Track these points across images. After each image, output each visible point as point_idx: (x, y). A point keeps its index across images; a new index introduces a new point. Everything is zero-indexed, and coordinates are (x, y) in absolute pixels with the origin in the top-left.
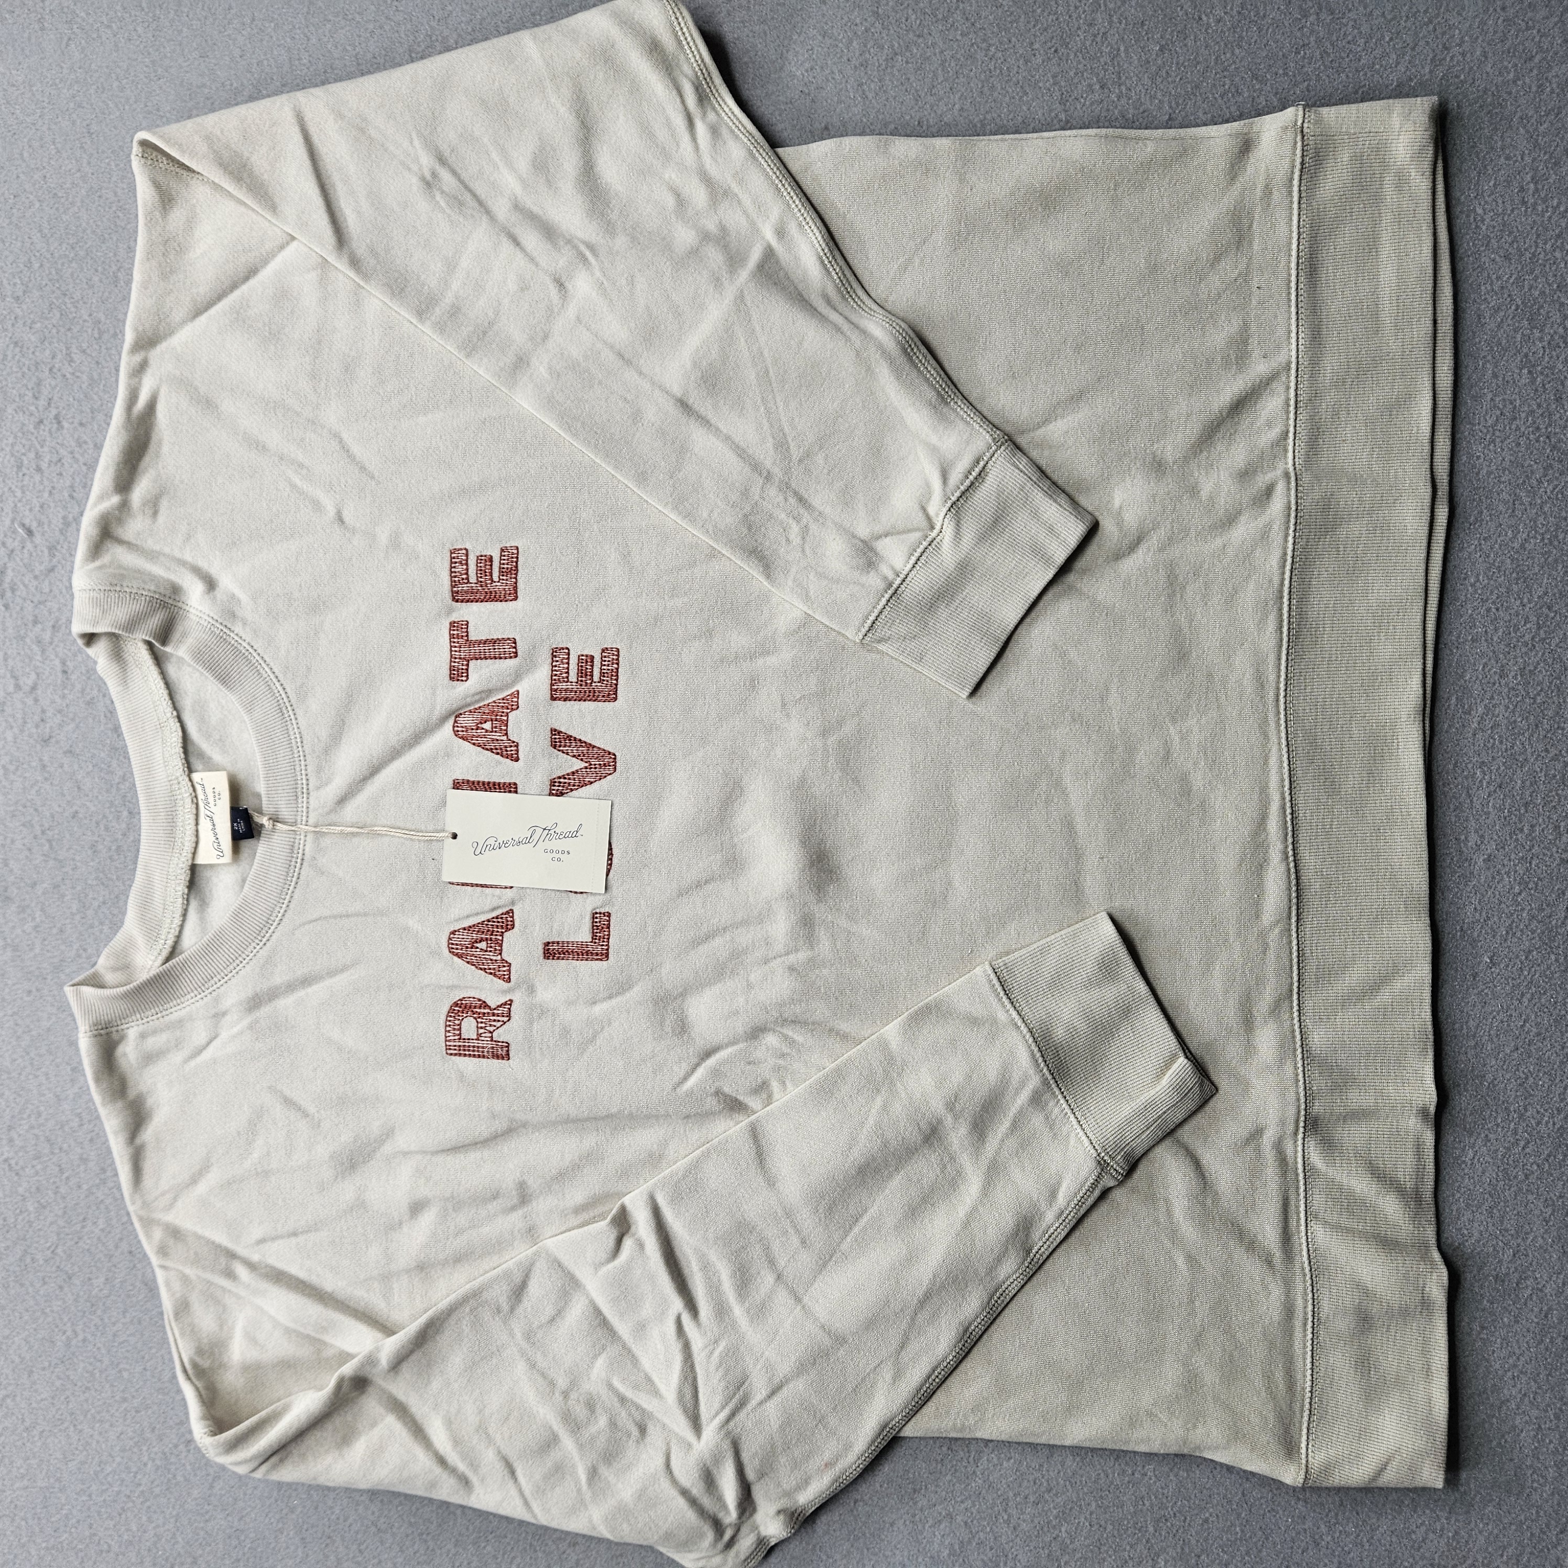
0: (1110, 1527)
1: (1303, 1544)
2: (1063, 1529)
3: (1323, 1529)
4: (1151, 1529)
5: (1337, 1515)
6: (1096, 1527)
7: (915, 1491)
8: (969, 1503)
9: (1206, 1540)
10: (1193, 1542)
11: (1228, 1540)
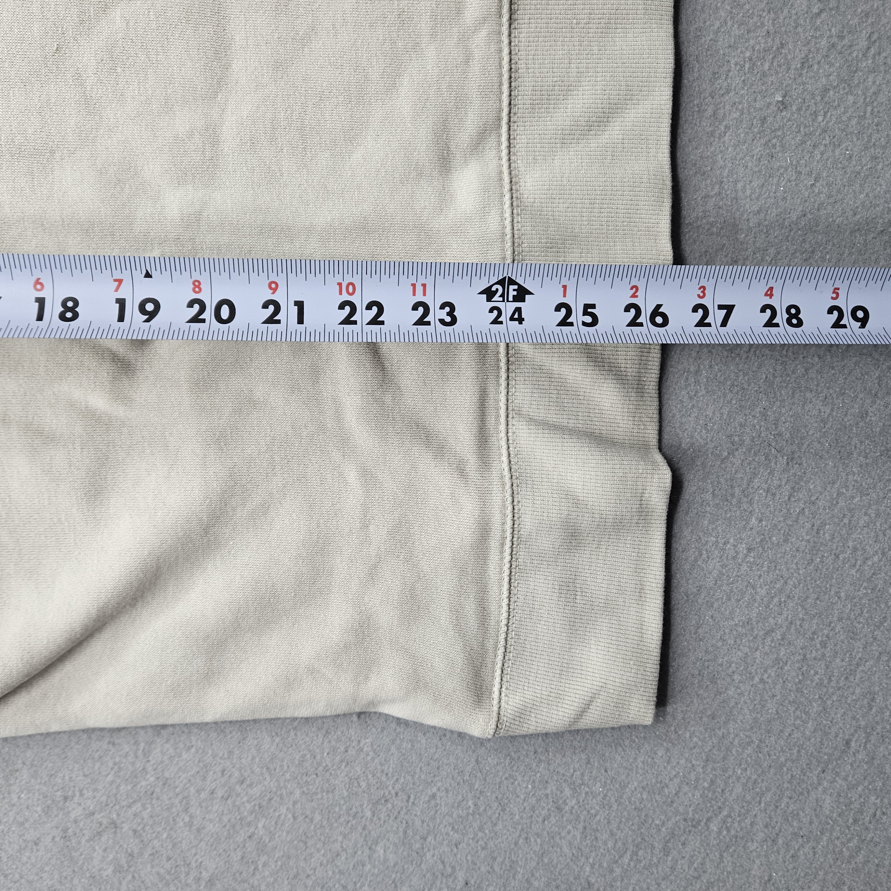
0: (317, 817)
1: (545, 812)
2: (260, 825)
3: (567, 792)
4: (368, 814)
5: (582, 775)
6: (301, 818)
7: (66, 798)
8: (137, 807)
9: (433, 818)
10: (418, 823)
11: (459, 816)
